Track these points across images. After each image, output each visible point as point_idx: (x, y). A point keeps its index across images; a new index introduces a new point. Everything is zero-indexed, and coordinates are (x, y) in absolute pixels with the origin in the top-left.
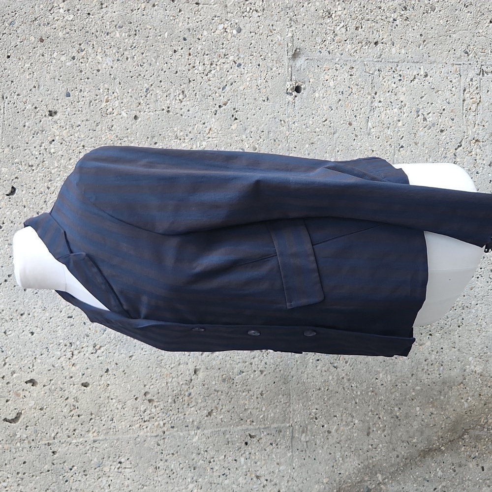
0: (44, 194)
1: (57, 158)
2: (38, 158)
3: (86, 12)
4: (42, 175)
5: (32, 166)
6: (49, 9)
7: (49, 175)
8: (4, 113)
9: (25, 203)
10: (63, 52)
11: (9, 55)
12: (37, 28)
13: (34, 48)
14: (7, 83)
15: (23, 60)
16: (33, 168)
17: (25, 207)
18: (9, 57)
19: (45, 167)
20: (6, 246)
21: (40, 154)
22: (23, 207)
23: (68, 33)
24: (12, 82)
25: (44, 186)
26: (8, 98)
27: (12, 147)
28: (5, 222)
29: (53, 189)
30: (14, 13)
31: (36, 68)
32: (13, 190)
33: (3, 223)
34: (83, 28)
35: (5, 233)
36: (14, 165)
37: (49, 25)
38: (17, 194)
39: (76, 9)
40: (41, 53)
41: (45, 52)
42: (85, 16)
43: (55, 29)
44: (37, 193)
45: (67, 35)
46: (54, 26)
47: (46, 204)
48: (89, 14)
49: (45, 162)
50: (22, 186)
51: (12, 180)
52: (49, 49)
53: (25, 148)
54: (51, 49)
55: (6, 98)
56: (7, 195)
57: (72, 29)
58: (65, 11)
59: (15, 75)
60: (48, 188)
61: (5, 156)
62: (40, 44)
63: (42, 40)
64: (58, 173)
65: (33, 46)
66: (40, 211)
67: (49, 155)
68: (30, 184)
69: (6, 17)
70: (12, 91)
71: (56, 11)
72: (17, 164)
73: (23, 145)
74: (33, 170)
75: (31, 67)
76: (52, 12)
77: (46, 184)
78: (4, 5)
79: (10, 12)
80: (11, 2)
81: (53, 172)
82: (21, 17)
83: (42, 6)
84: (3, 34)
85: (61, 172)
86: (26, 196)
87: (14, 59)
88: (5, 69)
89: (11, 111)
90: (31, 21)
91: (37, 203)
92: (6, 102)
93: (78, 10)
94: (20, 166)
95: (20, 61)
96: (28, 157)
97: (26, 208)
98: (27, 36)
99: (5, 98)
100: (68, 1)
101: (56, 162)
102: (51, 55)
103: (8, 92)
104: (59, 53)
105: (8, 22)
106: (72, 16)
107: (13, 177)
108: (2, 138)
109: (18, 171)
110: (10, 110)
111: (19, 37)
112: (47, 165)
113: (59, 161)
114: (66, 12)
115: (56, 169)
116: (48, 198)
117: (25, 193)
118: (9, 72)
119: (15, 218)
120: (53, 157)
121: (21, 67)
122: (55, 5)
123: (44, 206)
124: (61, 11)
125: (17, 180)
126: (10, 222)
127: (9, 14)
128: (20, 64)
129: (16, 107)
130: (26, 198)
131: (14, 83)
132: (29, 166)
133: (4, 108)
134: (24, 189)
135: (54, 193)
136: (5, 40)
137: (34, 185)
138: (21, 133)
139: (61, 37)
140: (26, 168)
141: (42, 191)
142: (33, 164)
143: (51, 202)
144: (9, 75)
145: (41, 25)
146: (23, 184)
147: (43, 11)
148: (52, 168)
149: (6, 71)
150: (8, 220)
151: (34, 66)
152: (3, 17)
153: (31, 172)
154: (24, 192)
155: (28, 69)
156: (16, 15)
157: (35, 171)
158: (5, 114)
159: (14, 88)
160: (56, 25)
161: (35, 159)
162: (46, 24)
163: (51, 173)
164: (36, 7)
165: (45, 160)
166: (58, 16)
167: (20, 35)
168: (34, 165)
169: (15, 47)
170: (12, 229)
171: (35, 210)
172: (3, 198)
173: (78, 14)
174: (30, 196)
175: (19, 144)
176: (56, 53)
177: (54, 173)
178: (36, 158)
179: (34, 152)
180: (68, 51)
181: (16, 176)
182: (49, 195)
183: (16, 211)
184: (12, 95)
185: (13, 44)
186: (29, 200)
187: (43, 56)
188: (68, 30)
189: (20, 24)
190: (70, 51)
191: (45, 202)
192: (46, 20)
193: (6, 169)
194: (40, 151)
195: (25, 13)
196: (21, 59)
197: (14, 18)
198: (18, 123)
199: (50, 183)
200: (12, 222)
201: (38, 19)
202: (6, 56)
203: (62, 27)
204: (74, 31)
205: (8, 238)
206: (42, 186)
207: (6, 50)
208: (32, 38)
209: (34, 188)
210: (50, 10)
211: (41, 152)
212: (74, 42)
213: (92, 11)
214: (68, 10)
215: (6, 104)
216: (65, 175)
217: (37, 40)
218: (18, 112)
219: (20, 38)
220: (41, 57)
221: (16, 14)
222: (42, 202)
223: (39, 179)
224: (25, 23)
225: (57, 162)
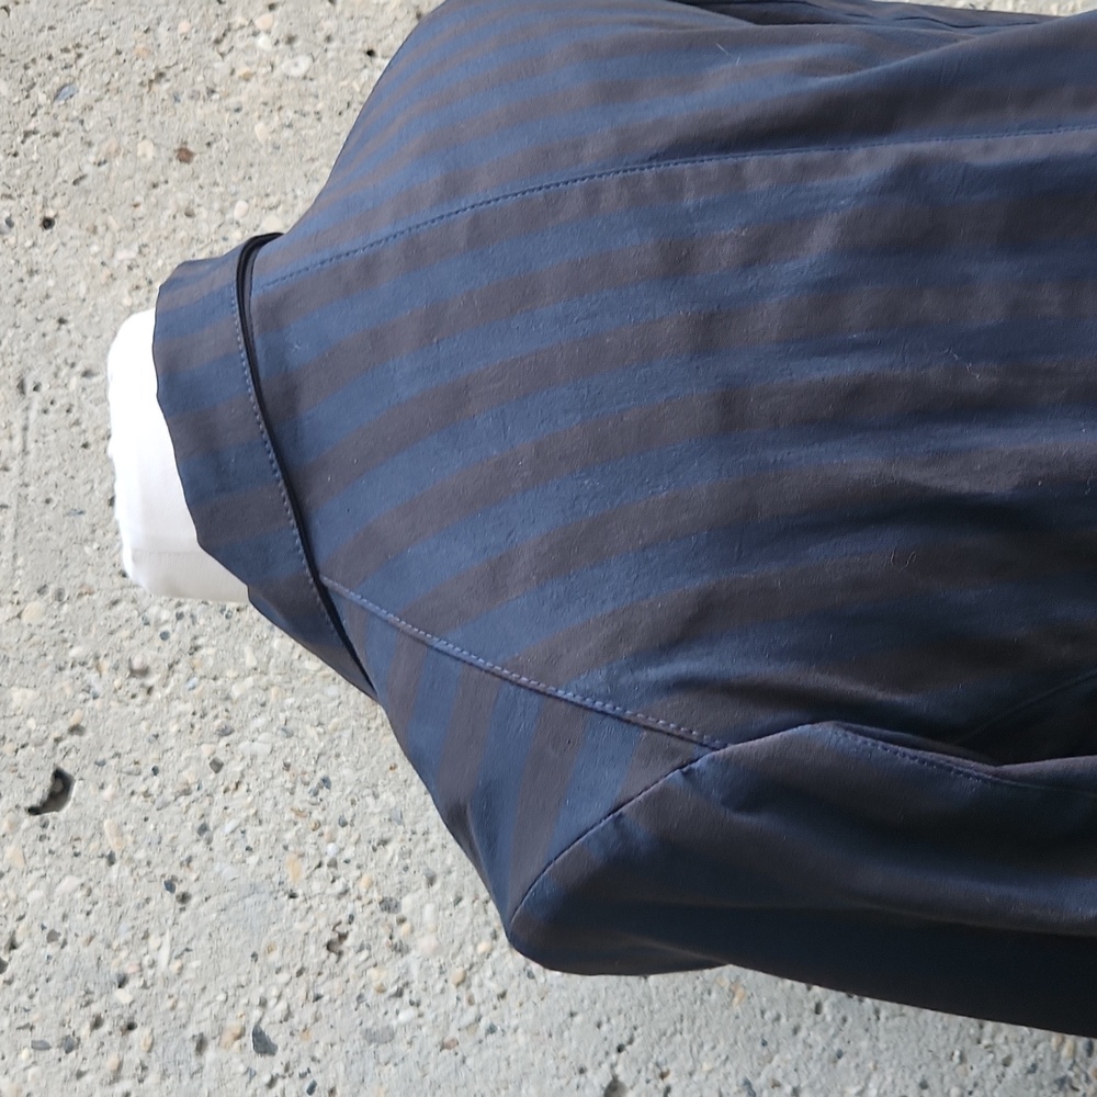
0: (195, 794)
1: (256, 630)
2: (173, 637)
3: (359, 45)
4: (189, 707)
5: (144, 672)
6: (214, 35)
7: (220, 708)
8: (25, 451)
9: (111, 843)
10: (273, 200)
11: (50, 214)
12: (165, 109)
13: (155, 186)
14: (42, 327)
15: (109, 236)
16: (150, 681)
17: (111, 860)
18: (48, 223)
19: (200, 672)
20: (24, 1054)
21: (180, 616)
22: (104, 862)
23: (290, 126)
24: (62, 321)
25: (199, 759)
26: (45, 388)
27: (59, 595)
28: (18, 939)
29: (239, 769)
30: (73, 55)
31: (160, 263)
32: (61, 786)
33: (13, 946)
34: (349, 105)
35: (18, 993)
36: (67, 672)
37: (215, 97)
38: (76, 805)
39: (321, 36)
40: (183, 204)
41: (197, 200)
42: (357, 58)
43: (238, 110)
44: (169, 794)
45: (287, 133)
46: (232, 102)
47: (209, 841)
48: (370, 53)
49: (202, 652)
50: (102, 764)
51: (57, 740)
52: (217, 190)
53: (117, 594)
54: (221, 189)
55: (36, 389)
56: (33, 811)
57: (307, 108)
58: (277, 42)
59: (72, 294)
60: (217, 766)
61: (25, 635)
62: (177, 171)
63: (185, 155)
64: (260, 696)
65: (151, 177)
66: (180, 874)
67: (219, 621)
68: (135, 755)
69: (40, 68)
70: (60, 361)
71: (240, 45)
72: (78, 669)
73: (105, 583)
74: (150, 690)
75: (141, 261)
76: (224, 47)
77: (206, 750)
78: (32, 23)
79: (54, 50)
80: (62, 13)
81: (236, 692)
82: (102, 66)
83: (184, 26)
84: (27, 134)
85: (273, 691)
86: (118, 809)
87: (72, 232)
88: (32, 273)
89: (57, 440)
90: (142, 84)
91: (166, 840)
92: (36, 407)
93: (329, 39)
94: (92, 677)
95: (95, 238)
96: (125, 633)
97: (115, 867)
98: (126, 139)
99: (29, 387)
100: (290, 7)
101: (247, 650)
102: (222, 212)
103: (43, 361)
104: (254, 201)
105: (48, 87)
106: (304, 64)
107: (62, 726)
108: (15, 557)
109: (81, 696)
110: (52, 437)
111: (90, 144)
112: (211, 662)
113: (262, 641)
114: (281, 46)
115: (250, 681)
116: (217, 810)
117: (114, 797)
118: (51, 283)
119: (65, 917)
120: (234, 628)
121: (97, 262)
122: (239, 19)
123: (199, 849)
124: (263, 42)
125: (75, 738)
126: (41, 937)
127: (50, 58)
128: (95, 249)
129: (77, 423)
130: (118, 819)
131: (71, 326)
132: (133, 673)
133: (25, 429)
134: (110, 778)
135: (243, 788)
136: (35, 157)
137: (154, 755)
138: (99, 532)
139: (261, 139)
140: (117, 683)
141: (191, 779)
142: (149, 661)
143: (229, 827)
144: (47, 297)
145: (184, 97)
146: (106, 754)
147: (190, 44)
148: (231, 674)
149: (36, 278)
150: (36, 928)
151: (152, 256)
152: (26, 67)
153: (139, 700)
154: (108, 792)
155: (130, 268)
156: (82, 62)
157: (157, 695)
158: (31, 457)
159: (71, 344)
160: (243, 98)
161: (158, 642)
162: (204, 92)
163: (228, 698)
164: (162, 30)
165: (200, 641)
166: (248, 64)
167: (96, 137)
168: (153, 667)
169: (75, 183)
170: (50, 969)
171: (158, 872)
172: (14, 826)
173: (330, 55)
174: (137, 809)
175: (90, 579)
176: (241, 205)
177: (243, 698)
178: (165, 636)
179: (153, 612)
180: (290, 196)
181: (73, 721)
182: (219, 796)
183: (70, 883)
184: (63, 374)
185: (68, 171)
186: (130, 827)
187: (189, 214)
188: (290, 114)
189: (96, 94)
190: (299, 192)
191: (203, 829)
192: (200, 78)
193: (30, 693)
194: (179, 605)
195: (119, 53)
196: (101, 229)
197: (74, 71)
198: (83, 490)
199: (224, 742)
200: (52, 937)
201: (170, 74)
202: (38, 221)
203: (265, 104)
204: (313, 116)
205: (33, 1018)
206: (189, 758)
207: (39, 198)
208: (146, 149)
209: (155, 771)
210: (218, 42)
211: (185, 609)
212: (313, 160)
213: (385, 43)
214: (291, 40)
215: (33, 414)
216: (290, 701)
217: (165, 154)
218: (85, 446)
219: (95, 149)
220: (182, 220)
221: (79, 56)
222: (188, 832)
223: (174, 729)
224: (118, 91)
225: (255, 649)
